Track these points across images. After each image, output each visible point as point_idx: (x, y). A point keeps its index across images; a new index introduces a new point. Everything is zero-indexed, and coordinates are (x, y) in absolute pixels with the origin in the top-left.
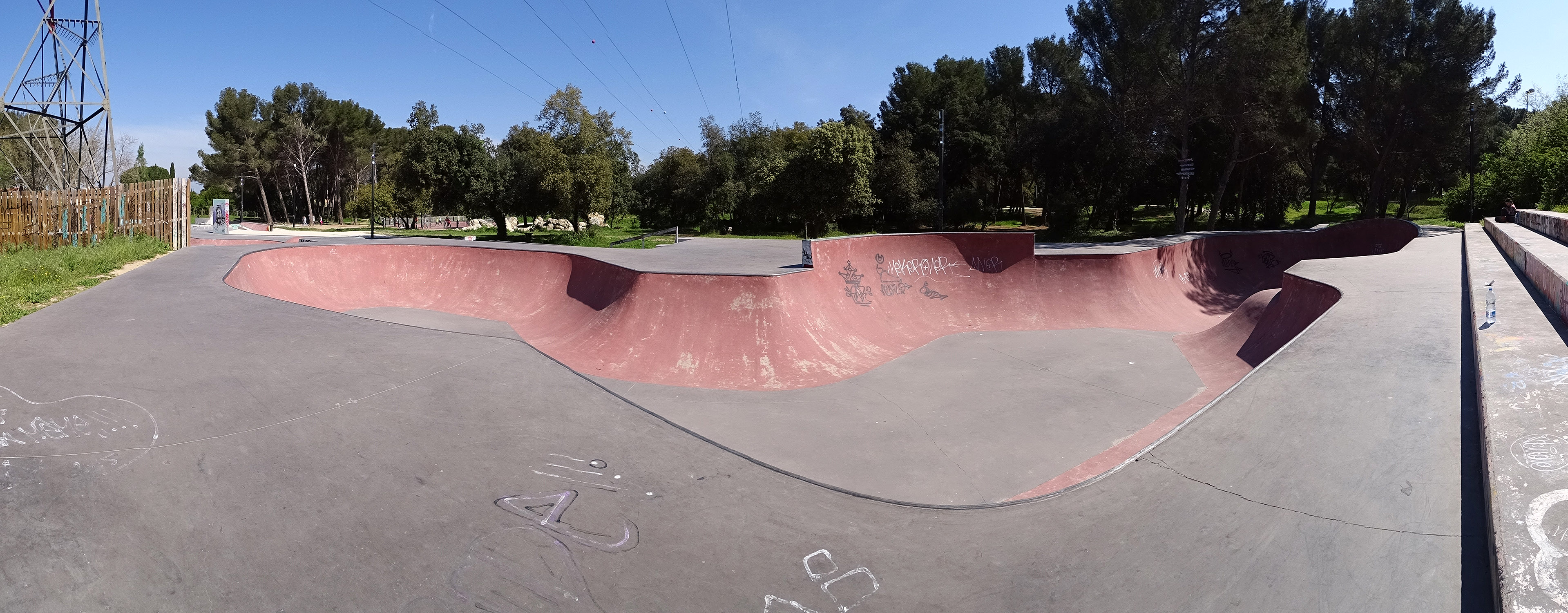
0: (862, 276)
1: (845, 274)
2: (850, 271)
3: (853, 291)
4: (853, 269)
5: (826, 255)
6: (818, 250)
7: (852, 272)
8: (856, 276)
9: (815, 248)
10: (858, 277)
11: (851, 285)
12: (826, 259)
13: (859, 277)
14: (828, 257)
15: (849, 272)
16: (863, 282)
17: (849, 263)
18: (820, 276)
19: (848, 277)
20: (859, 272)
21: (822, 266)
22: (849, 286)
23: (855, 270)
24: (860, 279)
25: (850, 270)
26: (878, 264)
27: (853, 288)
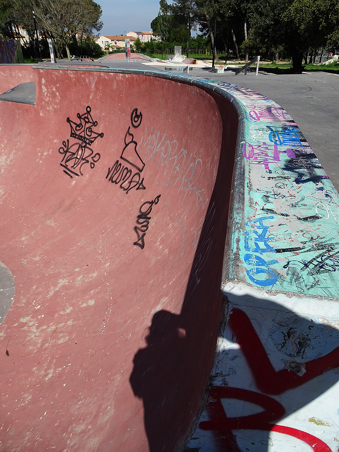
0: (101, 135)
1: (75, 124)
2: (86, 122)
3: (73, 149)
4: (91, 121)
5: (54, 89)
6: (43, 81)
7: (88, 125)
8: (91, 131)
9: (39, 78)
10: (94, 135)
11: (77, 141)
12: (53, 95)
13: (96, 135)
14: (57, 94)
15: (83, 123)
16: (96, 146)
17: (89, 109)
18: (41, 114)
19: (78, 128)
20: (98, 129)
21: (47, 103)
22: (73, 141)
23: (95, 124)
24: (96, 138)
25: (87, 120)
26: (131, 127)
27: (76, 147)
